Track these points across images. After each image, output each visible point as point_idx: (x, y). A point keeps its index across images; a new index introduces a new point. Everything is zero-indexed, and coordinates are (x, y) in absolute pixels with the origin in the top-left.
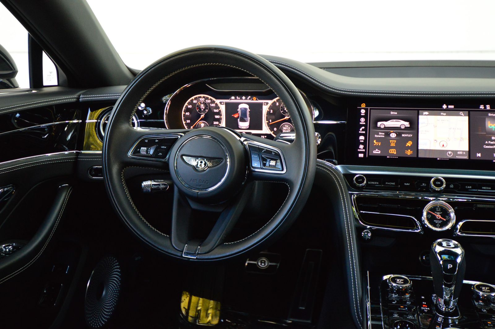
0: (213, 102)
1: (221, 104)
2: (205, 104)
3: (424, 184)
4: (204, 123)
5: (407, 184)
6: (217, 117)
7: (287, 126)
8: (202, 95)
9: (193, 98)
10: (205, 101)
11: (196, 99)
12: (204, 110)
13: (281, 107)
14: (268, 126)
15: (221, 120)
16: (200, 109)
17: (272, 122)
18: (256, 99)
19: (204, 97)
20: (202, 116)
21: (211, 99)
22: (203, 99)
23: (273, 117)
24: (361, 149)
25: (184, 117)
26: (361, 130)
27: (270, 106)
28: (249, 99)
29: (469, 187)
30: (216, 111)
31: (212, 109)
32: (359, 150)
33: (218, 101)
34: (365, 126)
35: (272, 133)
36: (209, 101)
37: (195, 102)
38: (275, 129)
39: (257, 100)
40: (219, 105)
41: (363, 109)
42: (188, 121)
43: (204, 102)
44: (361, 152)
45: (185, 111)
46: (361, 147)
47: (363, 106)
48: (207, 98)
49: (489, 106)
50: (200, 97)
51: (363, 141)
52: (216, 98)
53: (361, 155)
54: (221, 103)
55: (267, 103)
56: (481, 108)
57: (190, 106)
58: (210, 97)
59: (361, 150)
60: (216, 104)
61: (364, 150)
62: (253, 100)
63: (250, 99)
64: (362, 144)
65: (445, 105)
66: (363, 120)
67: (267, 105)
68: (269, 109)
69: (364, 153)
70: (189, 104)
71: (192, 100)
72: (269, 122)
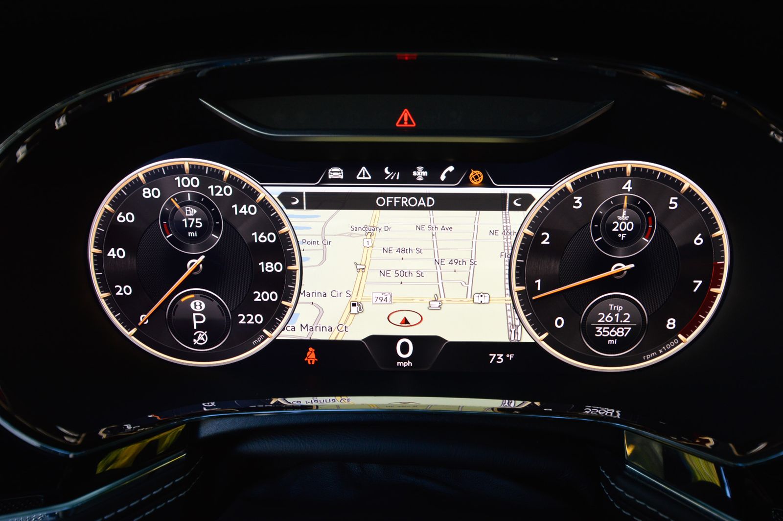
0: (247, 195)
1: (289, 207)
2: (202, 202)
4: (202, 296)
6: (269, 267)
7: (620, 308)
8: (186, 162)
9: (139, 173)
10: (203, 187)
11: (153, 178)
12: (203, 233)
13: (597, 219)
14: (526, 310)
15: (293, 282)
16: (181, 230)
17: (544, 289)
18: (481, 179)
19: (195, 171)
20: (193, 264)
21: (232, 180)
22: (193, 182)
23: (554, 266)
25: (98, 268)
27: (541, 213)
28: (445, 182)
30: (261, 238)
31: (240, 230)
33: (272, 192)
35: (540, 340)
36: (227, 191)
37: (147, 193)
38: (559, 322)
39: (486, 183)
40: (278, 207)
42: (124, 290)
43: (196, 197)
45: (104, 242)
48: (216, 177)
50: (179, 170)
52: (265, 178)
54: (286, 199)
55: (526, 201)
57: (125, 218)
58: (228, 171)
60: (265, 206)
62: (466, 183)
63: (451, 180)
67: (523, 208)
68: (532, 227)
70: (119, 203)
71: (136, 185)
72: (532, 289)
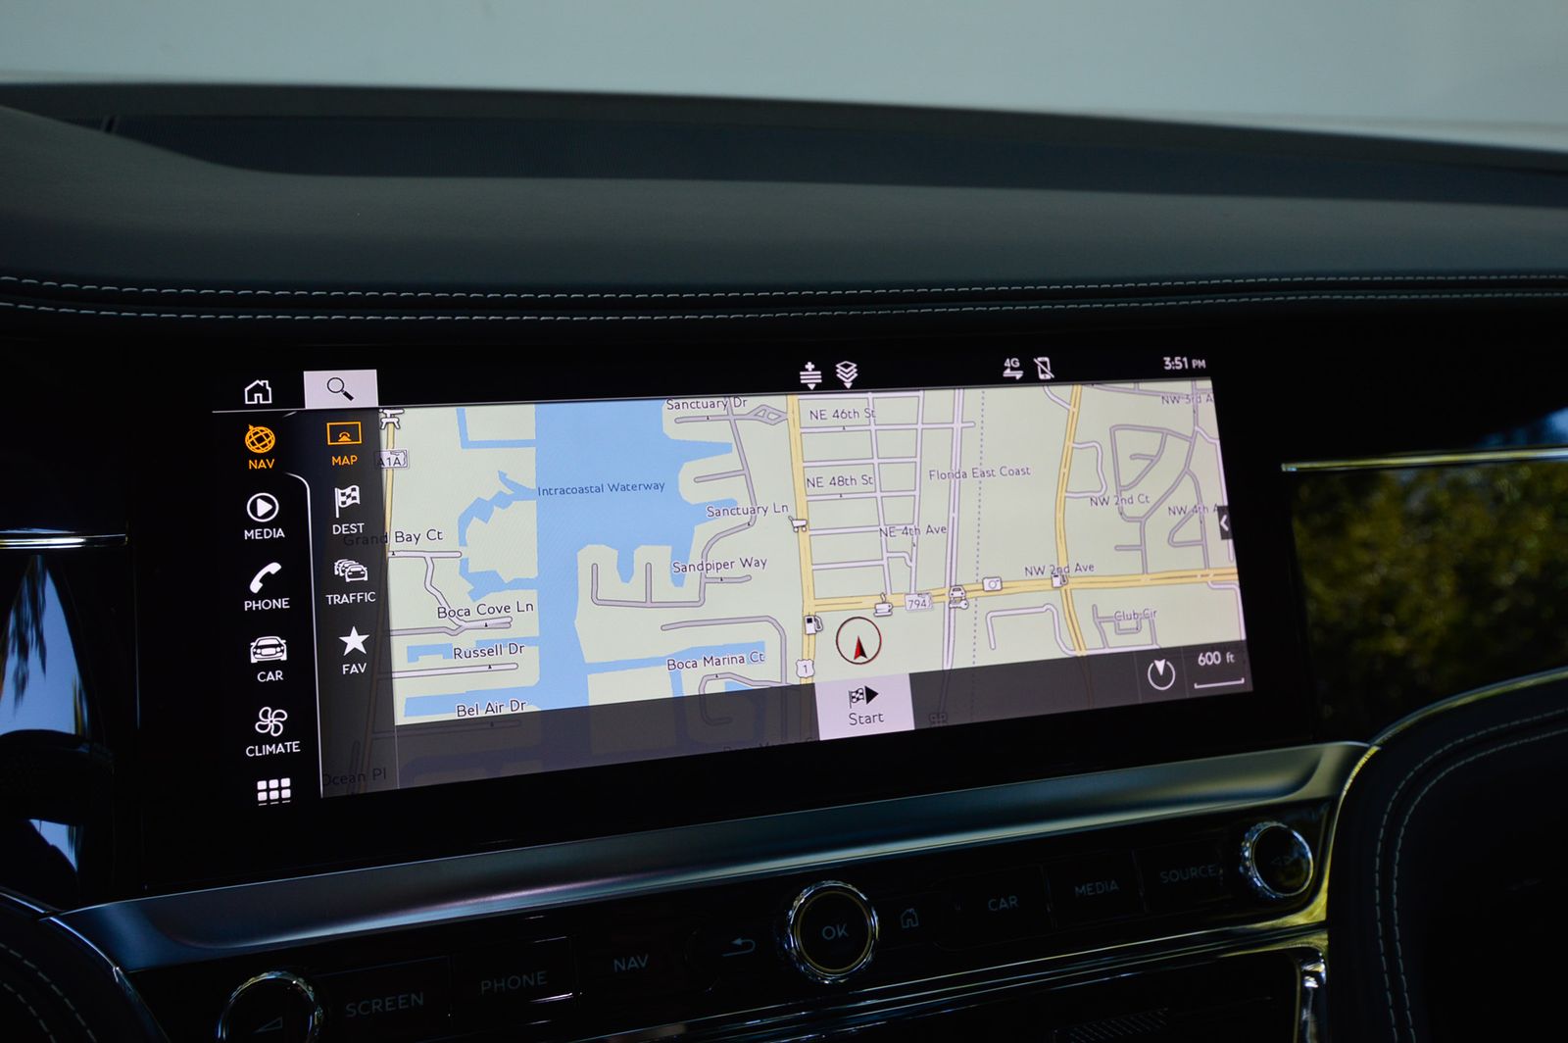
3: (739, 942)
5: (633, 963)
24: (268, 739)
26: (256, 586)
29: (1003, 904)
32: (252, 752)
34: (290, 551)
41: (259, 419)
44: (273, 768)
46: (271, 721)
47: (258, 395)
49: (1047, 359)
51: (279, 675)
53: (274, 790)
56: (1008, 373)
59: (267, 749)
61: (294, 746)
64: (273, 696)
65: (810, 363)
66: (263, 507)
69: (296, 767)
